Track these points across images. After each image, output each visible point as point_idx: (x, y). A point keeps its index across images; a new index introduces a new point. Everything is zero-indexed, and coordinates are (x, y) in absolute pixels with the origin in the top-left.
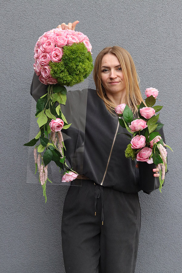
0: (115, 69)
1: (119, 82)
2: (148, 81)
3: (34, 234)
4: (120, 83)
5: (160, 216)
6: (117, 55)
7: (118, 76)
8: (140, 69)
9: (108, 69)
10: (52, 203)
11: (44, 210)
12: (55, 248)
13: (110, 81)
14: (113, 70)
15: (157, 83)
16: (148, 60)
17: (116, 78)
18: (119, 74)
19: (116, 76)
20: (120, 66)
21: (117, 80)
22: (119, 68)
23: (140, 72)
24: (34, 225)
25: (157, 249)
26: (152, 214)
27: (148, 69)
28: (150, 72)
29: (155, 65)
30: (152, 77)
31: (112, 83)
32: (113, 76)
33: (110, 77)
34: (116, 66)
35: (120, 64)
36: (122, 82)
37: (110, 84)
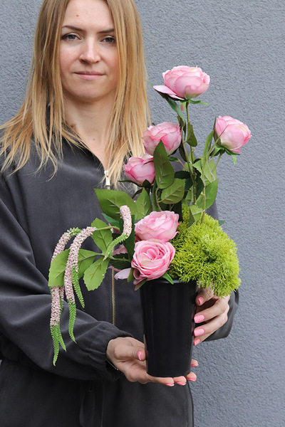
0: (98, 39)
2: (225, 68)
4: (104, 77)
7: (102, 59)
8: (203, 39)
9: (78, 34)
13: (80, 67)
14: (91, 40)
15: (247, 74)
16: (225, 16)
17: (97, 62)
19: (98, 58)
20: (111, 33)
21: (98, 68)
22: (108, 37)
23: (203, 44)
26: (235, 399)
27: (225, 37)
28: (228, 45)
29: (241, 27)
30: (233, 57)
31: (84, 74)
32: (91, 56)
33: (82, 57)
34: (102, 30)
35: (114, 26)
36: (111, 77)
37: (80, 76)
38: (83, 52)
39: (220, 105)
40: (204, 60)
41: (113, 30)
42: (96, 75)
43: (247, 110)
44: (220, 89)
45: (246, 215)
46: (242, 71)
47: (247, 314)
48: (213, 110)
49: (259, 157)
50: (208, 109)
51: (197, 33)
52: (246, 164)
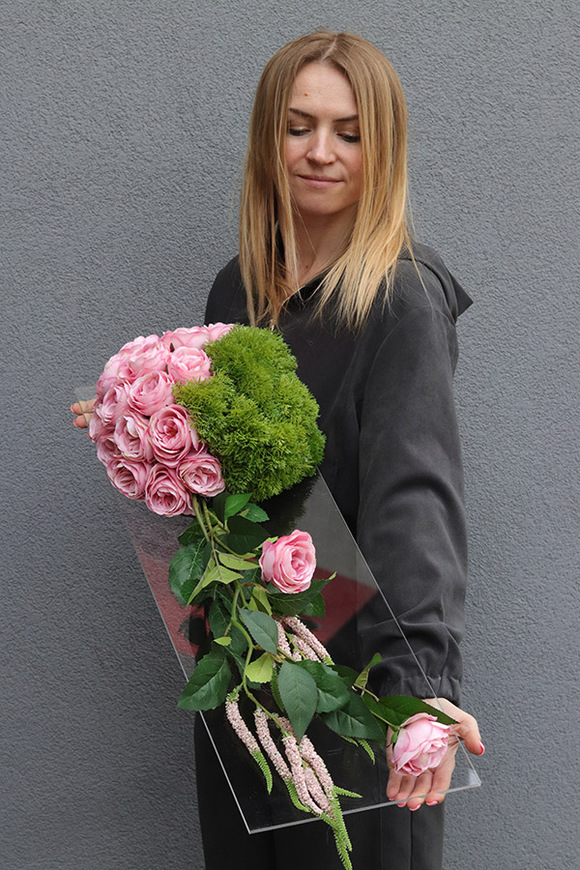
1: (338, 181)
2: (475, 182)
3: (62, 743)
4: (341, 185)
5: (518, 668)
6: (352, 76)
7: (339, 159)
8: (444, 139)
10: (127, 630)
11: (98, 656)
12: (138, 791)
13: (306, 170)
14: (324, 132)
15: (507, 191)
16: (476, 107)
17: (331, 164)
18: (347, 151)
19: (332, 158)
20: (354, 122)
21: (332, 172)
23: (445, 148)
24: (61, 711)
25: (505, 789)
26: (489, 664)
27: (476, 137)
28: (481, 148)
29: (499, 123)
30: (488, 166)
31: (311, 179)
32: (321, 154)
33: (309, 155)
34: (340, 117)
35: (357, 111)
36: (351, 185)
37: (305, 181)
38: (311, 149)
39: (468, 235)
40: (446, 169)
41: (355, 118)
42: (328, 181)
43: (507, 242)
44: (469, 212)
45: (505, 395)
46: (500, 186)
47: (507, 540)
48: (459, 243)
49: (524, 310)
50: (452, 240)
51: (436, 132)
52: (505, 321)
